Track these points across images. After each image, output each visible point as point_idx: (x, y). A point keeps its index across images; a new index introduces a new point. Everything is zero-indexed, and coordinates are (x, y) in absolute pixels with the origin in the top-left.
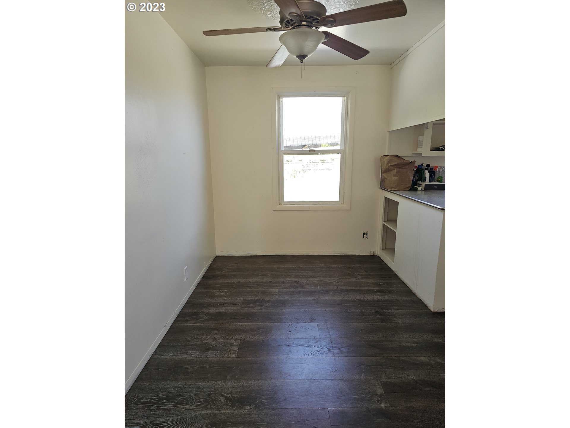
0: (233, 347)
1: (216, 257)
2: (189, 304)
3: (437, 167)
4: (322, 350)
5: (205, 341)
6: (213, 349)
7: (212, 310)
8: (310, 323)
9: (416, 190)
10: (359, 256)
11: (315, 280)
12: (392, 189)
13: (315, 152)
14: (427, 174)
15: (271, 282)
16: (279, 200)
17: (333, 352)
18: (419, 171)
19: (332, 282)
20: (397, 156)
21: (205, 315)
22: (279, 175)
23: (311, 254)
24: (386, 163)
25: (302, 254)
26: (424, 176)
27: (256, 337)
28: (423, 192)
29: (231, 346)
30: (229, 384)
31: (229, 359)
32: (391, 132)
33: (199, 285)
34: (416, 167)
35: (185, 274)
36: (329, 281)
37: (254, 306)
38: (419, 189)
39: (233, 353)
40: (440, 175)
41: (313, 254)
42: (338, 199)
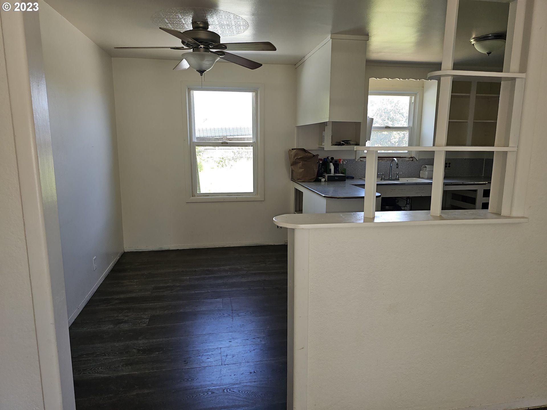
0: (143, 320)
1: (124, 253)
2: (98, 292)
3: (340, 160)
4: (223, 316)
5: (117, 318)
6: (126, 322)
7: (122, 296)
8: (216, 299)
9: (320, 181)
10: (274, 246)
11: (227, 268)
12: (299, 181)
13: (227, 145)
14: (332, 167)
15: (183, 271)
16: (193, 192)
17: (232, 316)
18: (325, 163)
19: (243, 268)
20: (304, 150)
21: (116, 300)
22: (191, 166)
23: (227, 246)
24: (293, 156)
25: (217, 247)
26: (329, 168)
27: (165, 312)
28: (327, 182)
29: (143, 319)
30: (140, 342)
31: (140, 327)
32: (298, 127)
33: (107, 278)
34: (321, 160)
35: (94, 264)
36: (240, 268)
37: (164, 291)
38: (323, 180)
39: (144, 324)
40: (344, 168)
41: (229, 246)
42: (252, 191)
